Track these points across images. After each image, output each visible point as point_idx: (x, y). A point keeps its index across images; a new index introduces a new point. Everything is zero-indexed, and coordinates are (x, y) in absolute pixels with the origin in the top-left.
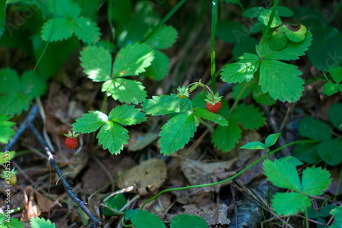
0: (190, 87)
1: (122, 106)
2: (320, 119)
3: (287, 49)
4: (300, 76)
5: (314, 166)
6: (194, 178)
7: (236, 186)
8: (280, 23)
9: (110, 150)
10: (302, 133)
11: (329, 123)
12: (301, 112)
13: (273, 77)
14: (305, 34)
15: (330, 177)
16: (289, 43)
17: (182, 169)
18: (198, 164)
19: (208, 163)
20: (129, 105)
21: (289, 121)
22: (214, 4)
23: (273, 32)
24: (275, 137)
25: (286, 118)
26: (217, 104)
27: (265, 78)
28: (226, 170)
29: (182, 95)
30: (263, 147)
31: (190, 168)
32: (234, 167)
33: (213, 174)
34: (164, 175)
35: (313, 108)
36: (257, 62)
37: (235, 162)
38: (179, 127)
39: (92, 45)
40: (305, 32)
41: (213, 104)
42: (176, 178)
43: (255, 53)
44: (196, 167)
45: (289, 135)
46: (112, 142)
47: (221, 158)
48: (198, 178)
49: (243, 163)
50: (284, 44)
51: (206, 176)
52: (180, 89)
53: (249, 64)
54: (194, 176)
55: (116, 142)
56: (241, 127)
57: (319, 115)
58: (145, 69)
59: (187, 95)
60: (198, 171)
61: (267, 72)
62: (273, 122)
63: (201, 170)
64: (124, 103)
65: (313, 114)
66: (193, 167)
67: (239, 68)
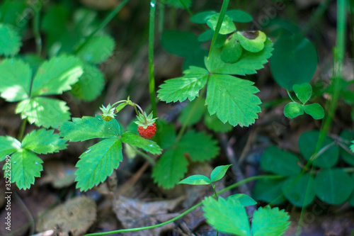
0: (116, 106)
1: (39, 131)
2: (290, 151)
3: (242, 61)
4: (256, 94)
5: (269, 206)
6: (129, 221)
7: (180, 231)
8: (234, 29)
9: (17, 184)
10: (265, 166)
11: (299, 155)
12: (265, 141)
13: (224, 95)
14: (265, 43)
15: (289, 220)
16: (245, 54)
17: (114, 209)
18: (134, 204)
19: (148, 202)
20: (47, 130)
21: (251, 151)
22: (153, 5)
23: (225, 40)
24: (223, 170)
25: (246, 149)
26: (150, 128)
27: (213, 97)
28: (169, 212)
29: (105, 115)
30: (208, 182)
31: (123, 209)
32: (179, 208)
33: (153, 216)
34: (93, 217)
35: (281, 137)
36: (204, 77)
37: (182, 202)
38: (102, 155)
39: (9, 57)
40: (264, 40)
41: (145, 127)
42: (107, 220)
43: (204, 67)
44: (132, 208)
45: (249, 169)
46: (22, 174)
47: (165, 196)
48: (134, 221)
49: (191, 203)
50: (238, 55)
51: (144, 219)
52: (103, 109)
53: (195, 80)
54: (129, 218)
55: (26, 174)
56: (188, 159)
57: (288, 145)
58: (71, 86)
59: (112, 115)
60: (133, 212)
61: (216, 89)
62: (230, 152)
63: (137, 211)
64: (41, 127)
65: (281, 144)
66: (128, 208)
67: (182, 84)
